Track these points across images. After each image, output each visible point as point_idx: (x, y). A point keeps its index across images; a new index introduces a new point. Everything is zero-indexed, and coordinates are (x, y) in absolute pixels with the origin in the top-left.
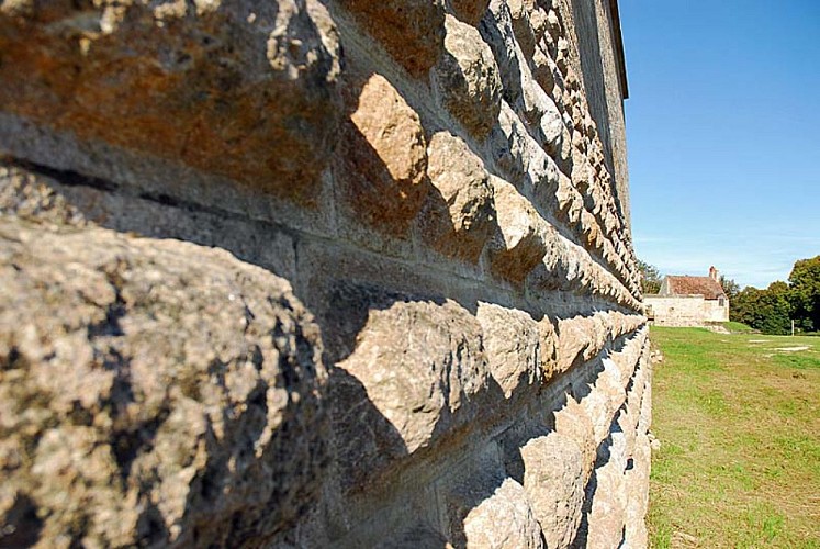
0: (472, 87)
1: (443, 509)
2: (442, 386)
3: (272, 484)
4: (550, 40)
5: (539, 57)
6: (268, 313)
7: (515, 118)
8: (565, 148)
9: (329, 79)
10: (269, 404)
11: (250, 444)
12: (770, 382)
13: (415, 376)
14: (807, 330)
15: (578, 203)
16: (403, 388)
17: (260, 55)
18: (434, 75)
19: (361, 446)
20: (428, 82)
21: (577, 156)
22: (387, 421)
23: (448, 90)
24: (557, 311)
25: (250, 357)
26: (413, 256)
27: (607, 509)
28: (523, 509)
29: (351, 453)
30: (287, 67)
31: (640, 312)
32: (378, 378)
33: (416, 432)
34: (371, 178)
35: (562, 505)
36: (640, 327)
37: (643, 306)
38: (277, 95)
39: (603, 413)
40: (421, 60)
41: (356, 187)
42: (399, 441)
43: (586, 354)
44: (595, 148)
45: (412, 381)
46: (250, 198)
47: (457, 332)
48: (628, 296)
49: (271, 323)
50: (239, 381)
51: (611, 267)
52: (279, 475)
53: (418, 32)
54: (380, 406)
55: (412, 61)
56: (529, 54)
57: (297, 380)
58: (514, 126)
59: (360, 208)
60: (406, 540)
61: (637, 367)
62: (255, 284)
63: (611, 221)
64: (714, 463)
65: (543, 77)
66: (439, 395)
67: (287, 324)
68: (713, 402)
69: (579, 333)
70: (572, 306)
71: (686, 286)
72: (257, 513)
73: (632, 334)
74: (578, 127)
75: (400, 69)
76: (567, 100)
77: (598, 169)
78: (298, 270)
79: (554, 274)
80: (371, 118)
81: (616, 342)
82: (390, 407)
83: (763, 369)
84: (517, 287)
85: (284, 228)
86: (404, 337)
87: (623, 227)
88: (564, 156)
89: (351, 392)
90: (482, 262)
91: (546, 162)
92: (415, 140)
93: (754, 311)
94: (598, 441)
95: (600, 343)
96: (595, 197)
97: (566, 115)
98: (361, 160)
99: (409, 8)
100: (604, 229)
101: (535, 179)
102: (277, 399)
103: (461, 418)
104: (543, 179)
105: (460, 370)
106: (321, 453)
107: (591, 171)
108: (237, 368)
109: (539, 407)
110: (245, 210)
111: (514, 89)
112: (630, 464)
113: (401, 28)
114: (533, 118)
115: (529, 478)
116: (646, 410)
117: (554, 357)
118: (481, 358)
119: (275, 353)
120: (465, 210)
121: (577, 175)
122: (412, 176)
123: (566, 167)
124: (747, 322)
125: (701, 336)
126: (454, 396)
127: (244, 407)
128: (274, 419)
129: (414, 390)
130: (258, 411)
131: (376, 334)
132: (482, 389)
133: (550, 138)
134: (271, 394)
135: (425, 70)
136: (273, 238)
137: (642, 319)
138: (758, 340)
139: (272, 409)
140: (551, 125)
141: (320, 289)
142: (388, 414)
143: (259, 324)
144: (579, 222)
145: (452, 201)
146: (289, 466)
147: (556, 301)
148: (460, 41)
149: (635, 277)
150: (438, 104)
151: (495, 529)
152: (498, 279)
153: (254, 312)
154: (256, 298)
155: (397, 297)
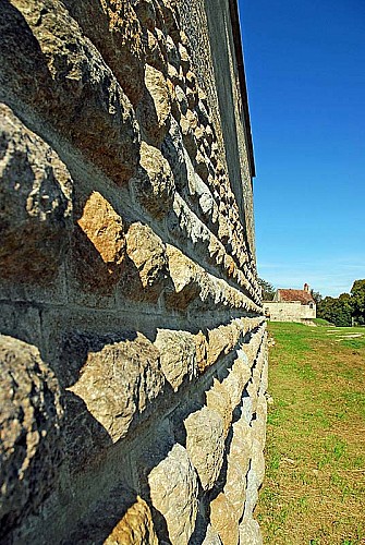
0: (156, 189)
1: (135, 471)
2: (134, 399)
3: (28, 491)
4: (207, 144)
5: (199, 157)
6: (26, 382)
7: (183, 203)
8: (215, 216)
9: (66, 215)
10: (28, 443)
11: (16, 472)
12: (340, 358)
13: (117, 394)
14: (361, 323)
15: (222, 251)
16: (110, 402)
17: (22, 208)
18: (132, 182)
19: (82, 441)
20: (127, 188)
21: (222, 219)
22: (99, 424)
23: (141, 191)
24: (208, 324)
25: (16, 415)
26: (116, 306)
27: (239, 451)
28: (186, 465)
29: (76, 446)
30: (39, 214)
31: (262, 314)
32: (94, 397)
33: (117, 429)
34: (90, 262)
35: (210, 456)
36: (261, 324)
37: (263, 310)
38: (32, 231)
39: (236, 388)
40: (123, 175)
41: (80, 268)
42: (108, 437)
43: (226, 351)
44: (234, 211)
45: (116, 397)
46: (12, 288)
47: (143, 360)
48: (254, 305)
49: (29, 389)
50: (9, 433)
51: (243, 289)
52: (32, 484)
53: (122, 159)
54: (94, 415)
55: (118, 177)
56: (192, 157)
57: (44, 420)
58: (182, 209)
59: (82, 281)
60: (111, 496)
61: (259, 351)
62: (18, 360)
63: (243, 258)
64: (306, 411)
65: (202, 171)
66: (132, 404)
67: (38, 384)
68: (305, 371)
69: (222, 337)
70: (218, 319)
71: (290, 296)
72: (18, 513)
73: (255, 330)
74: (223, 199)
75: (109, 181)
76: (216, 183)
77: (235, 225)
78: (42, 330)
79: (206, 302)
80: (91, 223)
81: (245, 338)
82: (101, 415)
83: (336, 349)
84: (182, 314)
85: (33, 304)
86: (110, 369)
87: (251, 260)
88: (214, 221)
89: (76, 406)
90: (160, 301)
91: (202, 229)
92: (118, 236)
93: (331, 311)
94: (233, 407)
95: (235, 341)
96: (233, 244)
97: (216, 193)
98: (84, 249)
99: (117, 145)
100: (238, 264)
101: (195, 240)
102: (33, 439)
103: (147, 415)
104: (200, 239)
105: (145, 385)
106: (59, 459)
107: (231, 227)
108: (8, 425)
109: (196, 390)
110: (9, 296)
111: (183, 182)
112: (254, 417)
113: (112, 157)
114: (194, 200)
115: (189, 441)
116: (265, 379)
117: (205, 357)
118: (159, 374)
119: (32, 409)
120: (150, 273)
121: (221, 233)
122: (116, 260)
123: (215, 228)
124: (326, 319)
125: (299, 328)
126: (141, 403)
127: (13, 450)
128: (31, 452)
129: (116, 404)
130: (21, 448)
131: (92, 368)
132: (160, 393)
133: (205, 210)
134: (29, 436)
135: (126, 182)
136: (26, 312)
137: (262, 318)
138: (333, 330)
139: (30, 446)
140: (206, 203)
141: (56, 340)
142: (100, 420)
143: (21, 391)
144: (223, 263)
145: (141, 268)
146: (39, 476)
147: (207, 318)
148: (150, 159)
149: (258, 292)
150: (133, 201)
151: (168, 480)
152: (170, 311)
153: (18, 382)
154: (19, 371)
155: (105, 342)
